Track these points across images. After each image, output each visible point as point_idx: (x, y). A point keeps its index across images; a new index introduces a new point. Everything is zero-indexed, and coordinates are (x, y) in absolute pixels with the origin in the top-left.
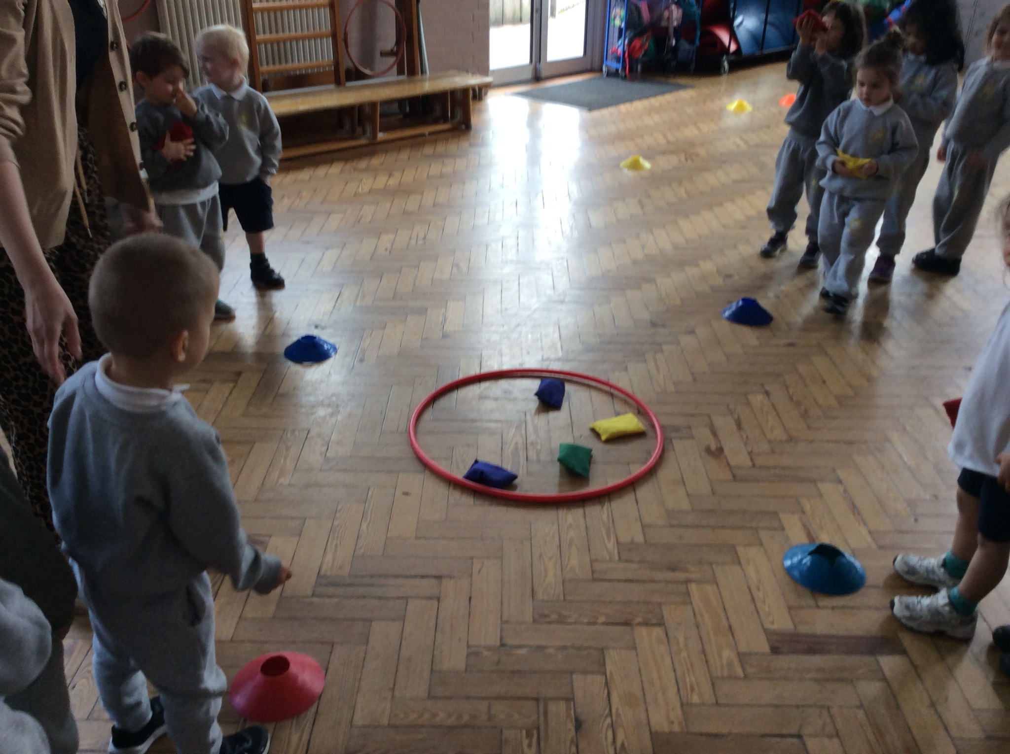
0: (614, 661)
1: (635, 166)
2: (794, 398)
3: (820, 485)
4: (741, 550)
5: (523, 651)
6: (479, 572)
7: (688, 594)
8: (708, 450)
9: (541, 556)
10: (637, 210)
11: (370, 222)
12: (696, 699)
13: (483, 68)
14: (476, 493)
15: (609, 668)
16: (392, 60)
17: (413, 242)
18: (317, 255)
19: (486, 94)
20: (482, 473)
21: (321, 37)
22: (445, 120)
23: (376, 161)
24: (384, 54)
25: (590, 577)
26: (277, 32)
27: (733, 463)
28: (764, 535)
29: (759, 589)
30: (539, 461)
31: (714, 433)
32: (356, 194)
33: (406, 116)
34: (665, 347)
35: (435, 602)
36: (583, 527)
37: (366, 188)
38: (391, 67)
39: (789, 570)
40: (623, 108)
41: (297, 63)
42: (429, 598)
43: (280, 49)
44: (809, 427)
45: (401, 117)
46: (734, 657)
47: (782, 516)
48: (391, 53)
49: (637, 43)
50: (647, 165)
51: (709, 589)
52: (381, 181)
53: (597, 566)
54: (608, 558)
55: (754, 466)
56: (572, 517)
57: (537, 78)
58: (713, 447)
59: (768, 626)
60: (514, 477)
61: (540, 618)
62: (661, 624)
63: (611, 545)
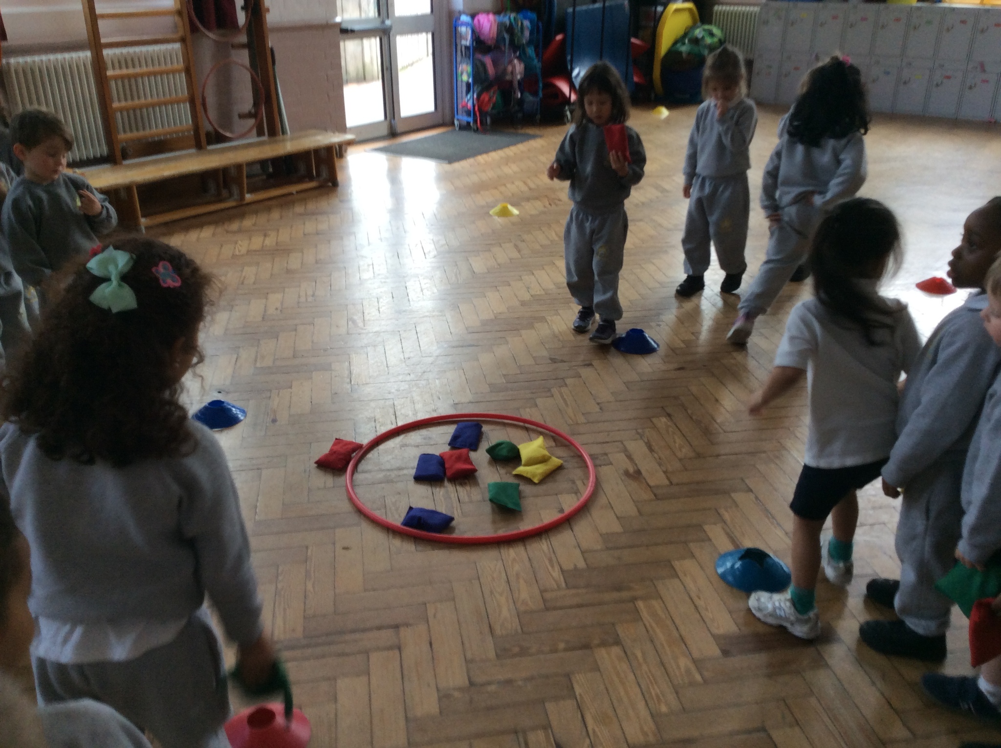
0: (581, 684)
1: (504, 213)
6: (435, 616)
7: (637, 611)
8: (627, 473)
9: (492, 593)
13: (341, 127)
14: (416, 539)
15: (578, 690)
16: (251, 122)
19: (346, 151)
22: (311, 178)
25: (542, 606)
26: (132, 99)
27: (652, 484)
35: (397, 652)
37: (244, 250)
42: (390, 648)
47: (706, 527)
48: (250, 115)
50: (515, 211)
51: (656, 604)
53: (548, 596)
54: (555, 587)
55: (671, 483)
57: (393, 134)
59: (715, 631)
61: (503, 653)
62: (617, 642)
63: (556, 574)
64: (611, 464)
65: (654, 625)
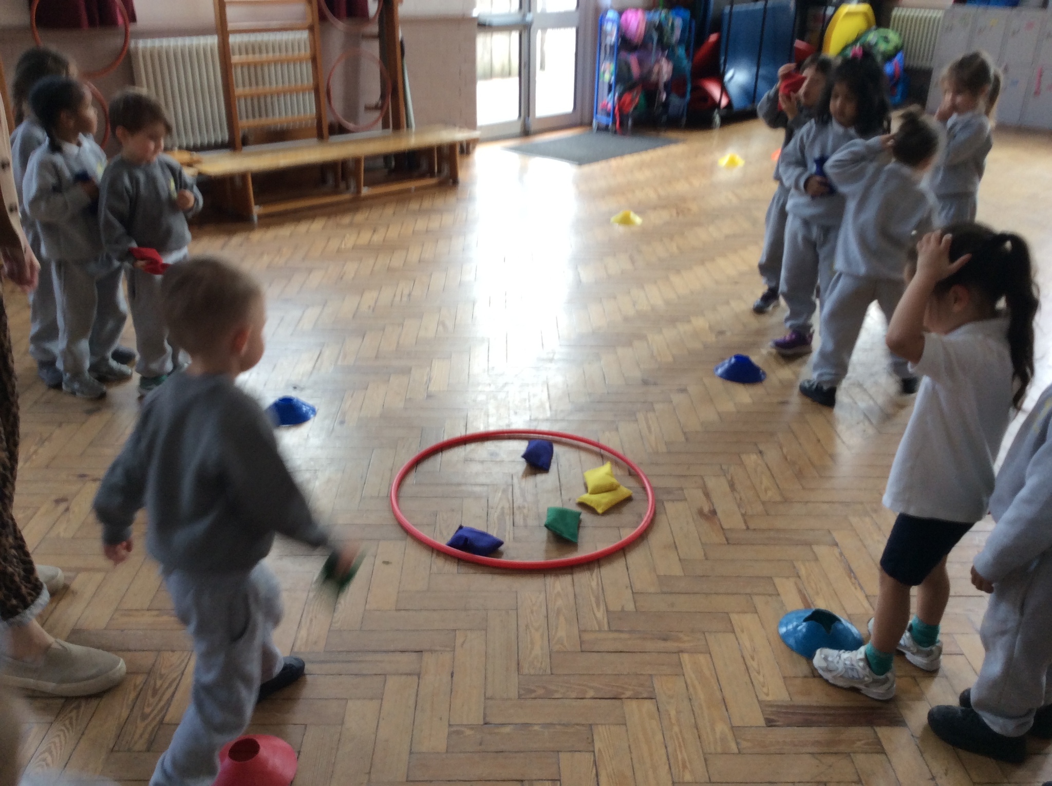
1: (626, 221)
2: (789, 457)
3: (815, 548)
4: (735, 618)
5: (507, 729)
6: (462, 645)
8: (701, 513)
10: (628, 266)
11: (353, 279)
12: (688, 777)
13: (471, 123)
14: (460, 560)
15: (598, 745)
16: (376, 114)
17: (398, 299)
18: (296, 313)
19: (474, 148)
20: (466, 539)
21: (304, 91)
22: (432, 174)
23: (360, 217)
24: (368, 108)
25: (579, 649)
27: (725, 526)
28: (759, 601)
29: (753, 659)
30: (526, 526)
31: (707, 495)
32: (339, 251)
33: (391, 171)
34: (658, 406)
35: (416, 678)
36: (571, 597)
38: (376, 121)
39: (784, 638)
40: (614, 163)
41: (279, 117)
43: (260, 103)
44: (804, 488)
45: (386, 170)
46: (727, 730)
47: (777, 581)
48: (376, 108)
49: (627, 98)
50: (638, 220)
51: (702, 659)
52: (365, 237)
53: (586, 637)
54: (597, 628)
56: (560, 585)
57: (526, 132)
58: (706, 509)
59: (763, 697)
60: (500, 543)
63: (600, 614)
64: (685, 500)
65: (696, 683)
